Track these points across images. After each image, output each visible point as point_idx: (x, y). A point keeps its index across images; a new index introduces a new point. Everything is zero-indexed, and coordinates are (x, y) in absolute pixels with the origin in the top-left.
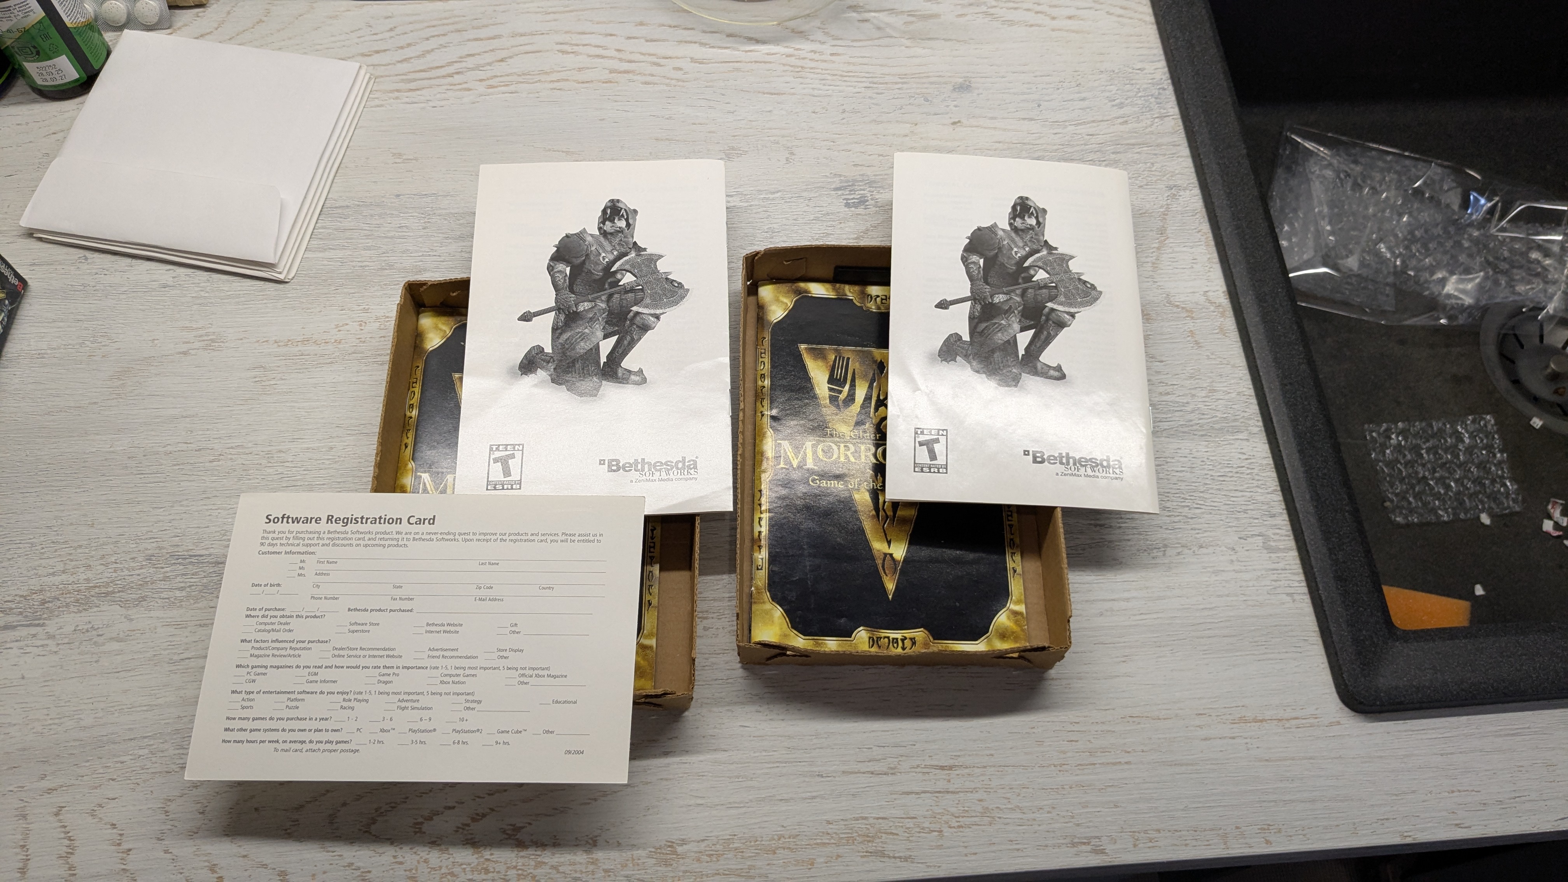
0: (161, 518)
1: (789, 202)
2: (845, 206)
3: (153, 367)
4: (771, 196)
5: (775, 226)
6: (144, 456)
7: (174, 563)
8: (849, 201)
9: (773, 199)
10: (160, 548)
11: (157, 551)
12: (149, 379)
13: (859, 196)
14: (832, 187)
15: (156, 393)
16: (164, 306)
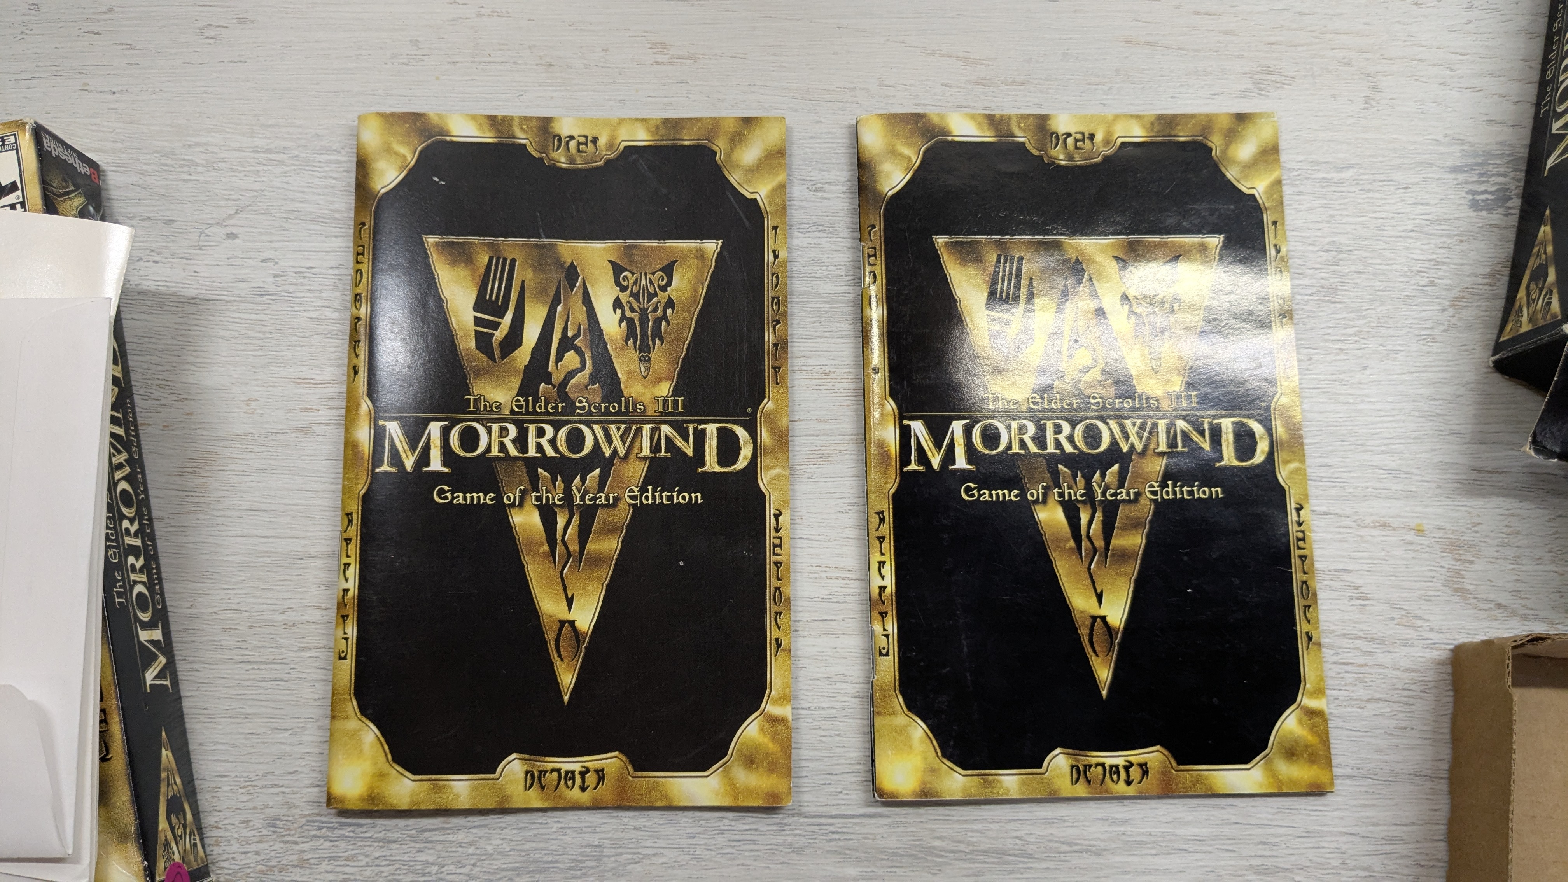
0: (288, 749)
1: (1369, 191)
2: (1471, 208)
3: (252, 456)
4: (1336, 176)
5: (1342, 239)
6: (250, 627)
7: (315, 836)
8: (1477, 197)
9: (1341, 182)
10: (290, 806)
11: (284, 811)
12: (246, 479)
13: (1493, 189)
14: (1449, 164)
15: (263, 507)
16: (264, 333)
